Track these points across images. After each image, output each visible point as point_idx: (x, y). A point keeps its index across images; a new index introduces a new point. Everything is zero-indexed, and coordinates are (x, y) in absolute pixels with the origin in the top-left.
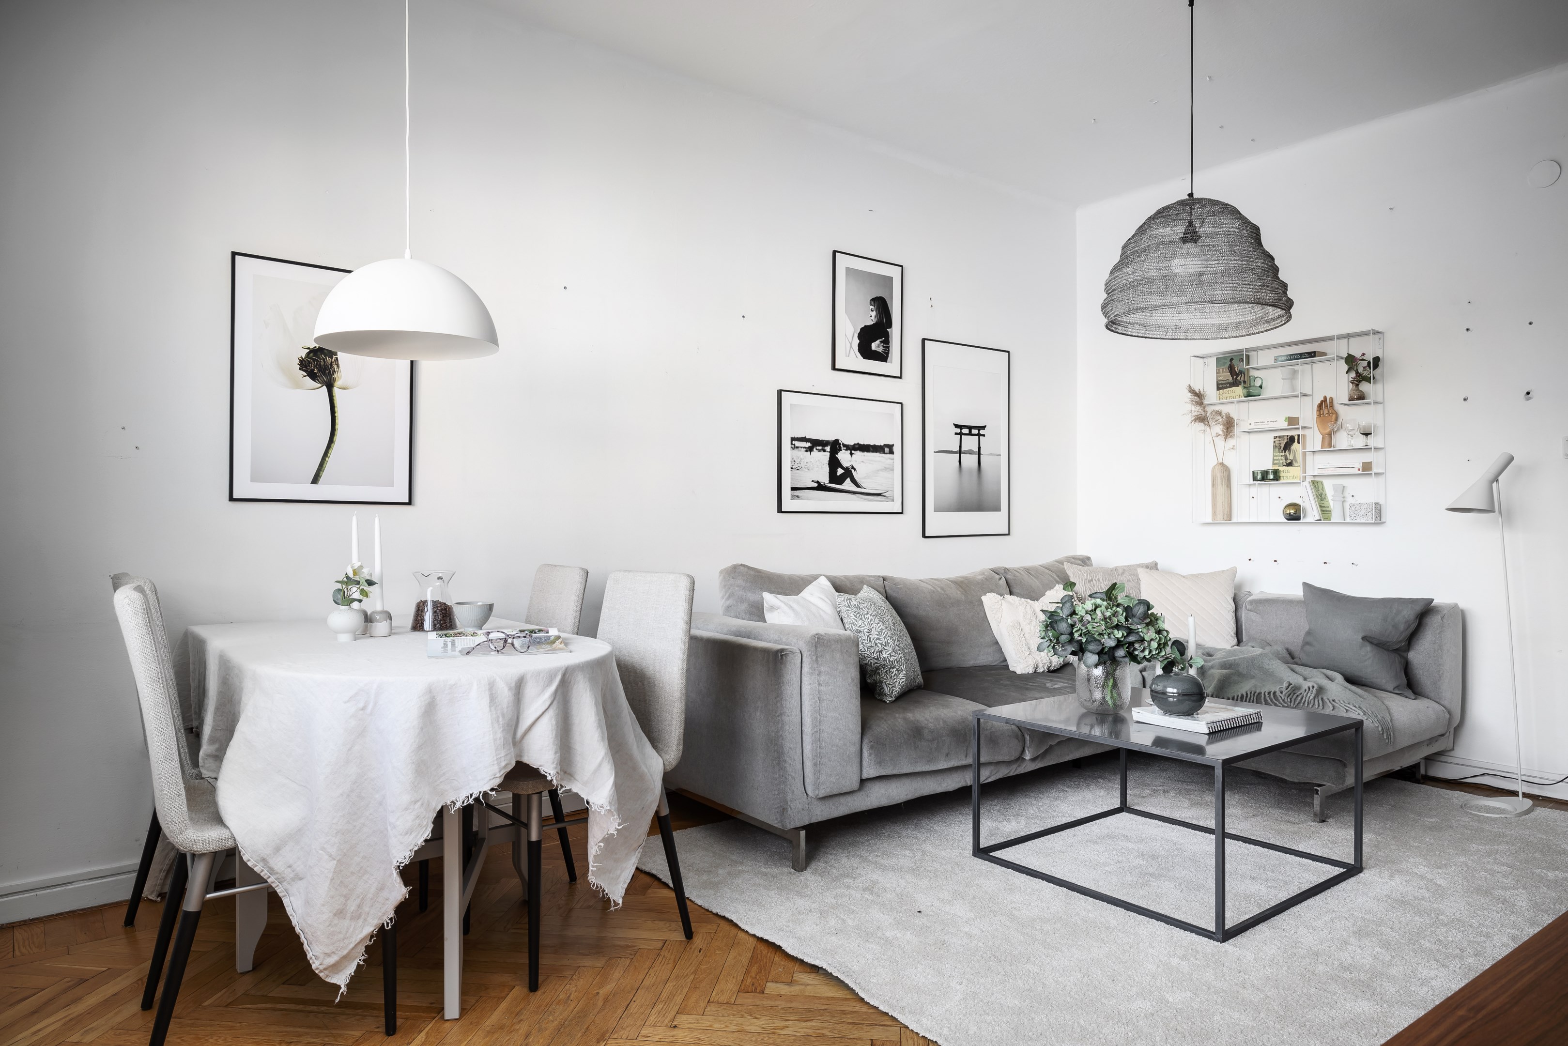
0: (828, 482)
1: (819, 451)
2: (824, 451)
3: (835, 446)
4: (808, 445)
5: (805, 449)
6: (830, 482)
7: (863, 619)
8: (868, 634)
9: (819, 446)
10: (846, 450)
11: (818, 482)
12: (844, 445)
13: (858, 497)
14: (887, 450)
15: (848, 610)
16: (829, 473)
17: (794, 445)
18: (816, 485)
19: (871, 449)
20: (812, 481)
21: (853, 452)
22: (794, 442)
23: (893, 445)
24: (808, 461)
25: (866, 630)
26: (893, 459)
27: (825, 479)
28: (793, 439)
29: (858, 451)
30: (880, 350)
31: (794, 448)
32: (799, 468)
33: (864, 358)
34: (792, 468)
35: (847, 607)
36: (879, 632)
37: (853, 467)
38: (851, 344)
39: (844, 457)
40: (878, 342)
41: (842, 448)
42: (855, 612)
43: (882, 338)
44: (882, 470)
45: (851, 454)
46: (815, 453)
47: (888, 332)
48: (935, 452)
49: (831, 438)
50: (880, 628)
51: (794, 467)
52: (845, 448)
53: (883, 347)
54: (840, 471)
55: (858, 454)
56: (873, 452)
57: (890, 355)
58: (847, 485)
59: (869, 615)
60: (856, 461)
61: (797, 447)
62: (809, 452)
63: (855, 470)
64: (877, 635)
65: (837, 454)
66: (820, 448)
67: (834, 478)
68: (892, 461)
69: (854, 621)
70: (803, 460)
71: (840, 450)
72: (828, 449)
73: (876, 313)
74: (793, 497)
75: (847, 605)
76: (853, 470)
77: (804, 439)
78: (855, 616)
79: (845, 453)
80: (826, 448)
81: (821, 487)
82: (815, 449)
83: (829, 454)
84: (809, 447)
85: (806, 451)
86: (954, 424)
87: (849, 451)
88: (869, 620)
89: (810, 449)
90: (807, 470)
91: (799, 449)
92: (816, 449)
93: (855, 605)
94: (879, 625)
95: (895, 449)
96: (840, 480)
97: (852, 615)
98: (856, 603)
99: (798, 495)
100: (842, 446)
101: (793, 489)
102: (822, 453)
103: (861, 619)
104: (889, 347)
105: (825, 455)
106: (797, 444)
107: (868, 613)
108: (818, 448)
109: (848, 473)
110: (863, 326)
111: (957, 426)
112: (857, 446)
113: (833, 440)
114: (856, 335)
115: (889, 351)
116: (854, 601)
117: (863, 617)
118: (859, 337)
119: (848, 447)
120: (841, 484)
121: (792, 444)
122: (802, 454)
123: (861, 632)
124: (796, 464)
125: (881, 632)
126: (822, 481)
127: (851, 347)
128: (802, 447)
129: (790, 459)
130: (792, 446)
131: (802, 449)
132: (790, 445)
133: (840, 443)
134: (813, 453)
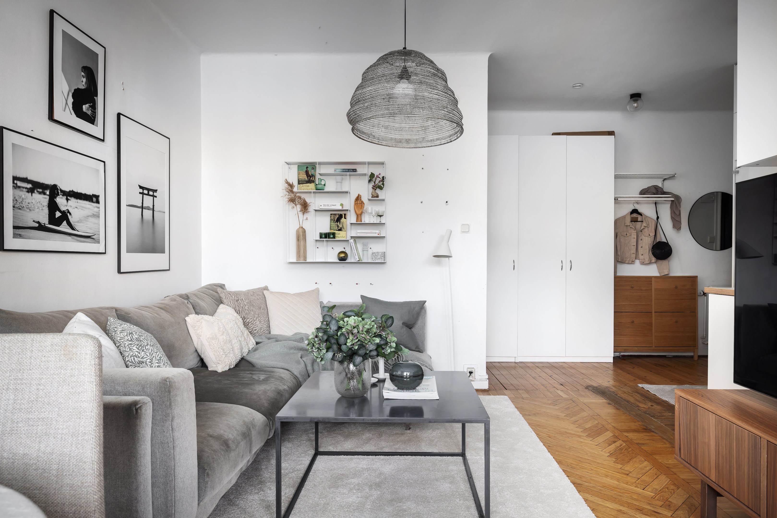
0: (47, 223)
1: (40, 193)
2: (45, 194)
3: (54, 191)
4: (29, 186)
5: (26, 190)
6: (50, 223)
7: (145, 350)
8: (150, 364)
9: (40, 189)
11: (38, 222)
12: (61, 191)
13: (73, 239)
14: (94, 199)
15: (131, 344)
16: (49, 215)
17: (16, 184)
18: (37, 225)
19: (83, 197)
20: (34, 221)
21: (69, 198)
22: (15, 182)
23: (98, 196)
24: (30, 201)
25: (148, 361)
28: (15, 178)
29: (73, 198)
30: (89, 113)
31: (16, 187)
32: (21, 207)
33: (77, 117)
34: (14, 207)
35: (130, 341)
36: (158, 360)
37: (69, 212)
38: (66, 101)
40: (87, 105)
41: (60, 193)
42: (138, 345)
43: (90, 103)
44: (91, 216)
45: (67, 200)
47: (95, 99)
48: (127, 206)
49: (49, 181)
50: (159, 356)
51: (16, 206)
52: (62, 194)
53: (92, 111)
54: (58, 214)
55: (73, 201)
56: (84, 200)
57: (96, 119)
58: (64, 227)
59: (149, 346)
60: (71, 206)
61: (19, 187)
62: (30, 194)
63: (70, 214)
64: (157, 363)
65: (56, 198)
66: (41, 190)
67: (53, 220)
68: (98, 209)
69: (137, 353)
70: (24, 200)
71: (58, 194)
72: (48, 192)
73: (86, 80)
74: (16, 236)
75: (130, 339)
76: (68, 214)
77: (26, 181)
78: (138, 349)
79: (62, 198)
80: (46, 191)
81: (41, 228)
82: (36, 191)
84: (30, 188)
85: (28, 192)
86: (139, 186)
87: (65, 197)
88: (150, 351)
89: (31, 191)
90: (28, 210)
91: (22, 189)
92: (37, 191)
93: (137, 338)
94: (158, 353)
95: (100, 199)
96: (58, 222)
97: (134, 348)
98: (137, 336)
99: (20, 233)
100: (59, 191)
101: (15, 227)
102: (42, 196)
103: (143, 351)
104: (95, 113)
105: (45, 198)
106: (19, 183)
107: (148, 345)
108: (38, 190)
109: (65, 216)
110: (76, 88)
111: (141, 187)
112: (72, 193)
113: (52, 184)
114: (71, 95)
115: (95, 115)
116: (135, 334)
117: (144, 348)
118: (73, 96)
120: (59, 226)
121: (13, 183)
122: (24, 194)
123: (143, 362)
125: (160, 359)
127: (67, 105)
128: (23, 188)
129: (11, 198)
130: (14, 185)
131: (24, 190)
132: (11, 184)
133: (58, 188)
134: (33, 194)
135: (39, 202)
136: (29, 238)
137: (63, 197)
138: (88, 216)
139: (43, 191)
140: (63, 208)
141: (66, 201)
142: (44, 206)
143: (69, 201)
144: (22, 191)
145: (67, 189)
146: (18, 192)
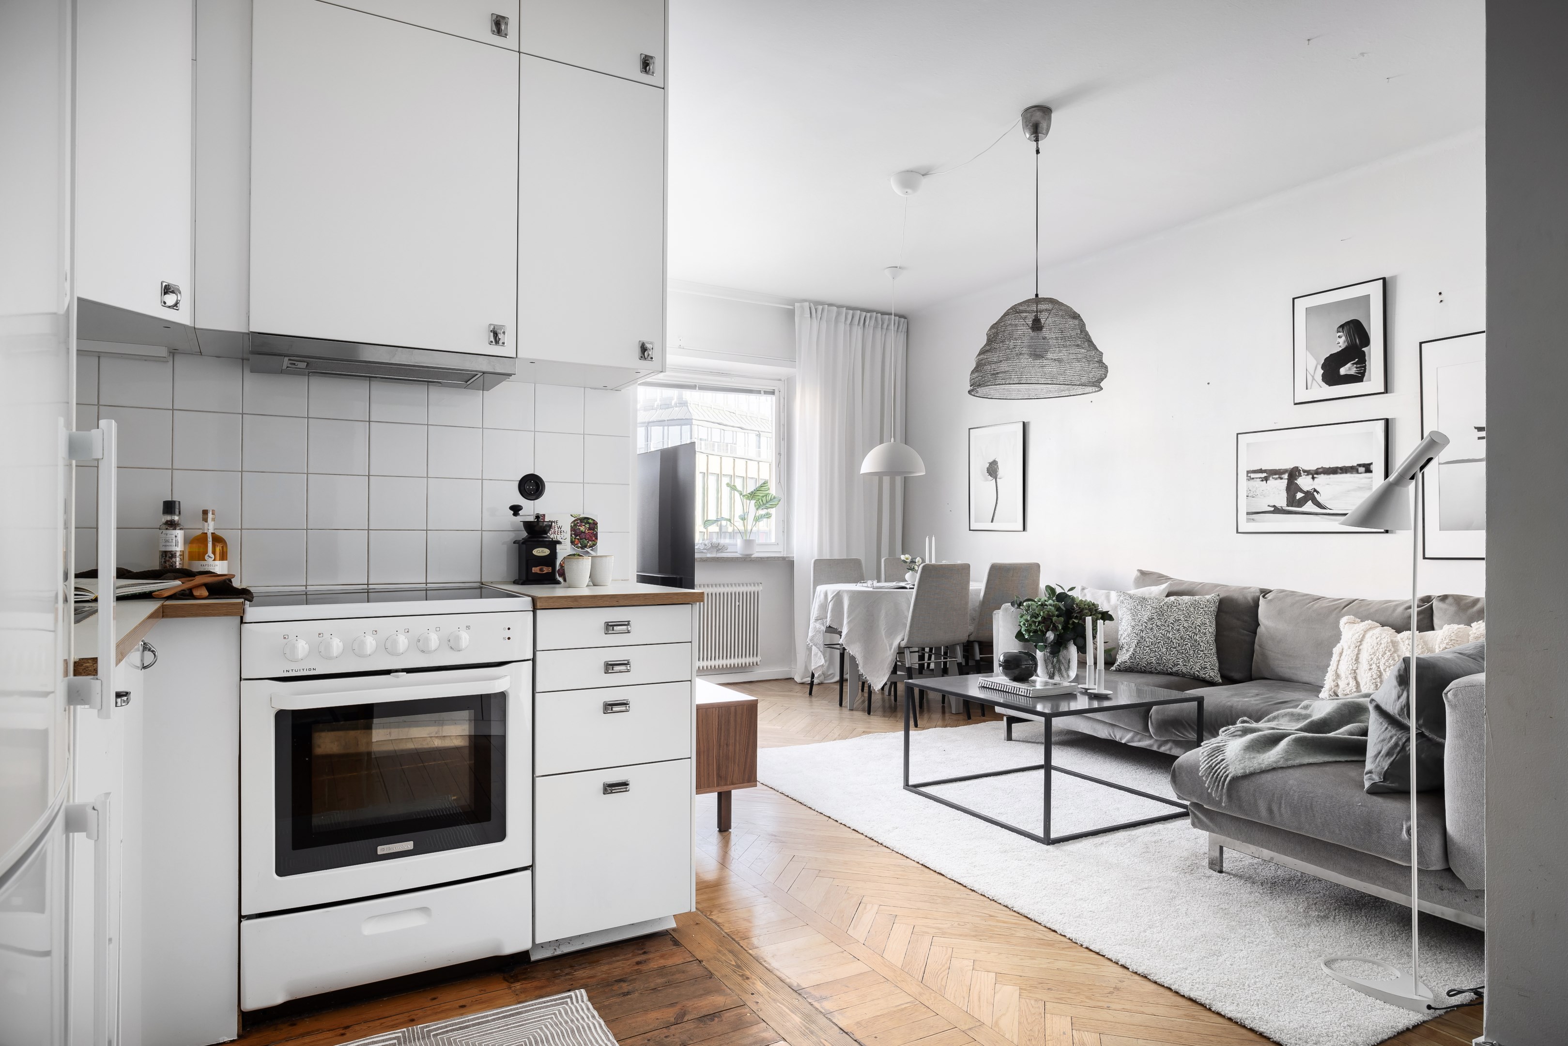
1: (1276, 479)
2: (1281, 479)
3: (1294, 474)
4: (1265, 475)
5: (1261, 479)
6: (1289, 505)
9: (1275, 475)
10: (1306, 475)
11: (1274, 506)
12: (1304, 471)
14: (1362, 469)
16: (1287, 498)
17: (1250, 477)
18: (1272, 509)
19: (1339, 471)
20: (1269, 506)
21: (1315, 476)
22: (1249, 475)
23: (1372, 463)
26: (1372, 478)
27: (1281, 501)
28: (1248, 472)
29: (1322, 475)
30: (1353, 371)
32: (1254, 496)
33: (1330, 386)
34: (1247, 496)
37: (1315, 490)
38: (1313, 377)
39: (1305, 483)
40: (1349, 365)
41: (1302, 474)
43: (1354, 360)
45: (1313, 478)
46: (1271, 481)
47: (1364, 352)
48: (1442, 464)
49: (1289, 466)
52: (1306, 474)
53: (1357, 368)
54: (1299, 495)
55: (1322, 479)
56: (1341, 473)
57: (1366, 374)
58: (1309, 507)
60: (1319, 484)
61: (1253, 478)
62: (1265, 482)
63: (1318, 492)
65: (1296, 479)
66: (1277, 476)
67: (1291, 501)
68: (1370, 480)
71: (1300, 475)
72: (1286, 476)
73: (1346, 337)
74: (1248, 520)
76: (1315, 493)
77: (1261, 471)
79: (1305, 478)
80: (1283, 476)
81: (1277, 510)
82: (1271, 478)
83: (1286, 481)
84: (1265, 477)
85: (1262, 481)
86: (1476, 428)
87: (1311, 476)
89: (1266, 479)
91: (1255, 479)
92: (1273, 478)
95: (1373, 468)
96: (1301, 503)
99: (1253, 518)
100: (1302, 472)
101: (1248, 514)
102: (1279, 481)
104: (1365, 367)
105: (1283, 482)
106: (1253, 475)
108: (1274, 476)
109: (1310, 496)
110: (1329, 355)
111: (1480, 430)
112: (1320, 470)
113: (1293, 467)
114: (1319, 367)
115: (1365, 370)
118: (1322, 368)
119: (1308, 472)
120: (1301, 507)
121: (1247, 476)
124: (1252, 492)
126: (1278, 505)
127: (1313, 379)
128: (1257, 478)
129: (1245, 489)
130: (1248, 478)
131: (1258, 479)
132: (1245, 477)
133: (1300, 470)
134: (1268, 482)
135: (1275, 487)
136: (1264, 521)
137: (1307, 476)
138: (1348, 491)
139: (1280, 476)
140: (1306, 488)
141: (1312, 480)
142: (1280, 491)
143: (1316, 479)
144: (1256, 481)
145: (1313, 468)
146: (1252, 482)
